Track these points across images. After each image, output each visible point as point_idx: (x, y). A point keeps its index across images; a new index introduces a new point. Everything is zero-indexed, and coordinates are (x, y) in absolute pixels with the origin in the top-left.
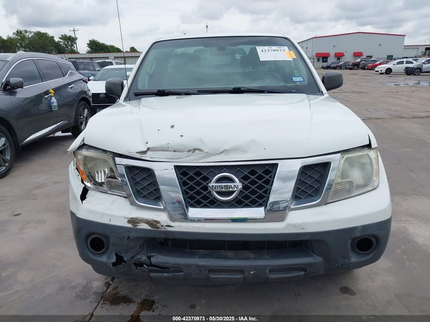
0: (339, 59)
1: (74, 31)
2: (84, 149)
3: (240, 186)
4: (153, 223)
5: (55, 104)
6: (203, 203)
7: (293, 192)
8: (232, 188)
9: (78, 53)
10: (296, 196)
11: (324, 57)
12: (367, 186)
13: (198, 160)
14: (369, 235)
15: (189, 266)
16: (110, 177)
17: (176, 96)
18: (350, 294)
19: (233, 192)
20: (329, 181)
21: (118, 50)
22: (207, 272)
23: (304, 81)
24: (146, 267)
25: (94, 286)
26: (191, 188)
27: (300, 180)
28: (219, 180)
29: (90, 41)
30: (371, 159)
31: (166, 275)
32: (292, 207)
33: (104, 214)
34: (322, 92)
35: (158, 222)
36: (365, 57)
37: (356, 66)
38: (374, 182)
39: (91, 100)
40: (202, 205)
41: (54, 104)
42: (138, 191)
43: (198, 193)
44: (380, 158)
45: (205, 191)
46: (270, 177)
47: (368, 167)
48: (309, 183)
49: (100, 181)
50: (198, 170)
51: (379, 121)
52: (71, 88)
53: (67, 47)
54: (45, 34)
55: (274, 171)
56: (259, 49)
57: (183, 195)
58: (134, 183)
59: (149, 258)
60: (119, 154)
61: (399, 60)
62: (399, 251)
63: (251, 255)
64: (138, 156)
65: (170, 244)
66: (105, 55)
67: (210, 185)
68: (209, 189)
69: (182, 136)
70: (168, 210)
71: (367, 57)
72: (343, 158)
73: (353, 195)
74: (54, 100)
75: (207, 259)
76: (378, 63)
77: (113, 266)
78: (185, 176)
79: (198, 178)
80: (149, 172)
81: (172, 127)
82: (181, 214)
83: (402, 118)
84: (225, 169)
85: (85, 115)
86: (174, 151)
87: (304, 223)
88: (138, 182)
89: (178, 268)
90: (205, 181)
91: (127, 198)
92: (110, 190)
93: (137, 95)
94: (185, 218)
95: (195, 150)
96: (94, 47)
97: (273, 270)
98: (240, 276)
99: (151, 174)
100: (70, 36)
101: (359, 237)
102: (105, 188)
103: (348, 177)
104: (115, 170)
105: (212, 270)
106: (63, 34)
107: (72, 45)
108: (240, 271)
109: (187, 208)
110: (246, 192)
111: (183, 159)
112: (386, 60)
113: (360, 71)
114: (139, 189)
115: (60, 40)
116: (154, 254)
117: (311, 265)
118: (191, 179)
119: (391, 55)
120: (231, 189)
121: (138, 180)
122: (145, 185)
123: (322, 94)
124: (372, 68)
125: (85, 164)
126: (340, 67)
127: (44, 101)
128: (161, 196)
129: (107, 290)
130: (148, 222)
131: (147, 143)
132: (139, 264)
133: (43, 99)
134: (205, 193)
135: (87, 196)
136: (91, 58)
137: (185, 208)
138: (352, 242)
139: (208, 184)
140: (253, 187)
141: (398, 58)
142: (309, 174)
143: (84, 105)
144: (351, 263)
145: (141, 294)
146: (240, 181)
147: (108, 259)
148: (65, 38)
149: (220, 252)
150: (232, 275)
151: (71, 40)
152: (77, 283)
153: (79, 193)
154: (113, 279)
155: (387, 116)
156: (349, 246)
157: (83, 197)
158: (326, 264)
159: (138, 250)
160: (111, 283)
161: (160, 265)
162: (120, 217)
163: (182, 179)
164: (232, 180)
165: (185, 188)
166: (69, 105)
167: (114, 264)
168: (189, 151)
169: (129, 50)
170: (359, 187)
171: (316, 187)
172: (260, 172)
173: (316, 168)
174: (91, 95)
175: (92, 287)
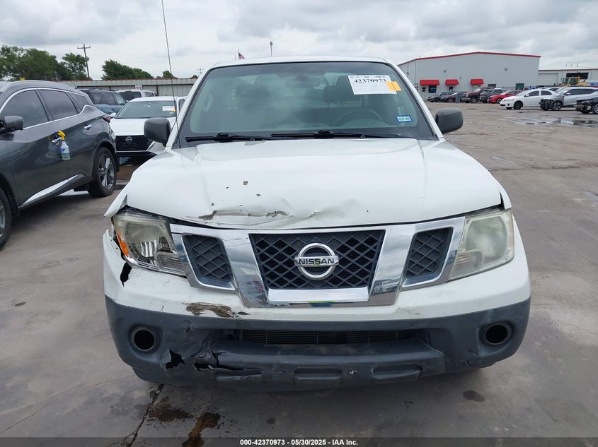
0: (451, 88)
1: (84, 48)
2: (126, 214)
3: (336, 260)
4: (221, 310)
5: (67, 151)
6: (287, 282)
7: (405, 267)
8: (326, 262)
9: (89, 79)
10: (408, 272)
11: (430, 86)
12: (499, 257)
13: (280, 227)
14: (503, 322)
15: (270, 365)
16: (162, 250)
17: (244, 143)
18: (477, 400)
19: (327, 268)
20: (451, 252)
21: (147, 76)
22: (293, 373)
23: (412, 121)
24: (212, 368)
25: (136, 397)
26: (272, 263)
27: (413, 251)
28: (308, 253)
29: (107, 63)
30: (503, 224)
31: (238, 378)
32: (404, 286)
33: (155, 299)
34: (436, 135)
35: (228, 308)
36: (487, 86)
37: (474, 98)
38: (507, 253)
39: (114, 145)
40: (286, 285)
41: (65, 152)
42: (201, 268)
43: (281, 270)
44: (514, 222)
45: (290, 266)
46: (375, 248)
47: (500, 233)
48: (426, 255)
49: (147, 256)
50: (281, 240)
51: (507, 172)
52: (88, 129)
53: (74, 71)
54: (44, 53)
55: (379, 240)
56: (352, 79)
57: (261, 272)
58: (196, 258)
59: (215, 356)
60: (174, 219)
61: (533, 90)
62: (538, 344)
63: (351, 350)
64: (201, 222)
65: (241, 337)
66: (129, 82)
67: (297, 259)
68: (296, 265)
69: (258, 195)
70: (241, 293)
71: (489, 85)
72: (468, 222)
73: (481, 270)
74: (64, 145)
75: (293, 356)
76: (504, 94)
77: (167, 368)
78: (262, 248)
79: (280, 251)
80: (216, 243)
81: (246, 183)
82: (259, 297)
83: (537, 168)
84: (316, 238)
85: (107, 166)
86: (249, 215)
87: (419, 307)
88: (201, 256)
89: (254, 369)
90: (290, 254)
91: (185, 277)
92: (161, 267)
93: (190, 140)
94: (264, 302)
95: (276, 213)
96: (113, 71)
97: (380, 369)
98: (336, 378)
99: (218, 245)
100: (78, 56)
101: (489, 325)
102: (155, 264)
103: (474, 246)
104: (169, 240)
105: (299, 370)
106: (69, 53)
107: (81, 68)
108: (337, 370)
109: (267, 289)
110: (344, 268)
111: (260, 225)
112: (514, 90)
113: (480, 106)
114: (201, 265)
115: (64, 61)
116: (222, 351)
117: (428, 361)
118: (272, 251)
119: (521, 83)
120: (324, 264)
121: (201, 253)
122: (210, 259)
123: (436, 138)
124: (497, 101)
125: (127, 234)
126: (454, 100)
127: (51, 147)
128: (231, 274)
129: (153, 402)
130: (214, 309)
131: (213, 205)
132: (202, 365)
133: (50, 143)
134: (290, 269)
135: (129, 275)
136: (110, 87)
137: (264, 289)
138: (480, 330)
139: (293, 257)
140: (353, 261)
141: (531, 88)
142: (425, 243)
143: (106, 152)
144: (479, 358)
145: (201, 406)
146: (336, 253)
147: (159, 359)
148: (70, 58)
149: (309, 347)
150: (327, 376)
151: (80, 61)
152: (112, 394)
153: (118, 271)
154: (161, 387)
155: (518, 167)
156: (477, 337)
157: (124, 277)
158: (448, 360)
159: (200, 346)
160: (158, 392)
161: (231, 365)
162: (176, 302)
163: (259, 251)
164: (325, 253)
165: (263, 263)
166: (86, 152)
167: (169, 366)
168: (269, 214)
169: (162, 75)
170: (489, 259)
171: (434, 260)
172: (362, 242)
173: (434, 236)
174: (114, 138)
175: (133, 399)
